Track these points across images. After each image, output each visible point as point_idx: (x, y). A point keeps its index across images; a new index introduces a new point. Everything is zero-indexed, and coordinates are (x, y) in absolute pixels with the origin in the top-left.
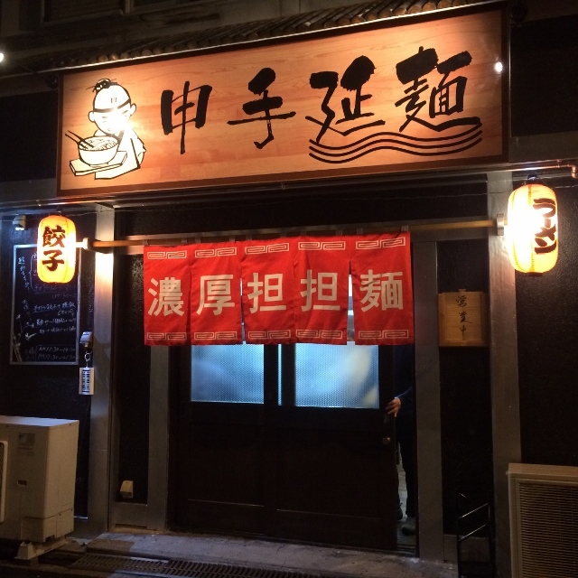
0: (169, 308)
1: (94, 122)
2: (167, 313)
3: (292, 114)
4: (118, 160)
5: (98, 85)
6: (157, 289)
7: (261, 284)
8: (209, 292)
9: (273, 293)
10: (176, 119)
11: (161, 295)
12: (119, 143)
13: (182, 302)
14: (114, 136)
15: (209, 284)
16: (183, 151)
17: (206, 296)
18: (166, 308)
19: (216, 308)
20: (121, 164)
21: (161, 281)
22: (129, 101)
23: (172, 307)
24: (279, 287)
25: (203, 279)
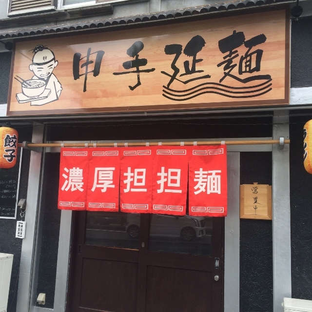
0: (75, 186)
1: (33, 71)
3: (153, 70)
4: (45, 94)
7: (132, 174)
8: (100, 178)
9: (140, 181)
10: (82, 70)
11: (70, 178)
12: (46, 84)
13: (83, 183)
14: (43, 79)
15: (100, 172)
16: (85, 90)
17: (98, 180)
19: (103, 188)
20: (47, 97)
21: (71, 170)
22: (54, 59)
24: (143, 177)
25: (97, 169)
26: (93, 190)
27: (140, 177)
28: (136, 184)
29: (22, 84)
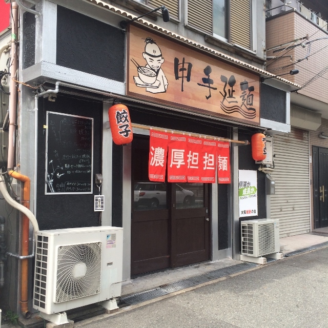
0: (158, 163)
1: (145, 59)
2: (157, 165)
3: (216, 89)
4: (157, 84)
5: (147, 39)
6: (154, 152)
7: (191, 156)
8: (175, 157)
9: (195, 161)
10: (180, 74)
11: (155, 156)
12: (157, 76)
13: (163, 161)
14: (154, 70)
15: (175, 153)
16: (182, 91)
17: (174, 159)
18: (157, 163)
19: (178, 165)
20: (158, 87)
21: (156, 149)
22: (161, 55)
23: (159, 162)
24: (197, 159)
25: (173, 150)
26: (171, 166)
27: (195, 158)
28: (193, 163)
29: (138, 68)
